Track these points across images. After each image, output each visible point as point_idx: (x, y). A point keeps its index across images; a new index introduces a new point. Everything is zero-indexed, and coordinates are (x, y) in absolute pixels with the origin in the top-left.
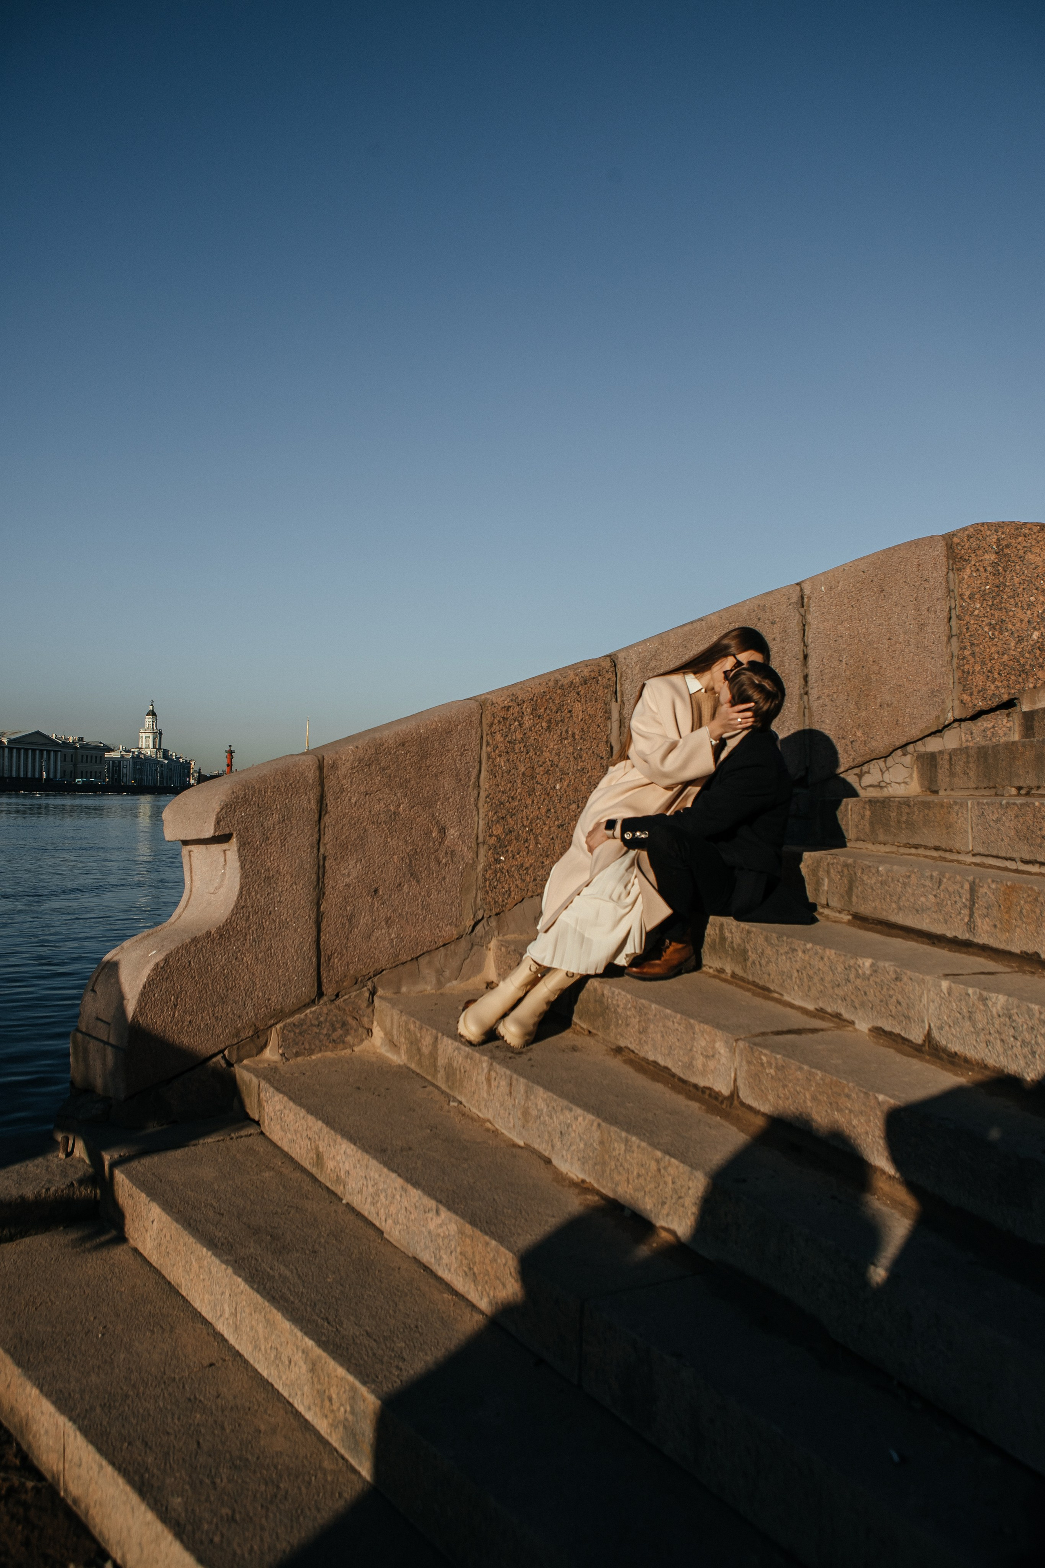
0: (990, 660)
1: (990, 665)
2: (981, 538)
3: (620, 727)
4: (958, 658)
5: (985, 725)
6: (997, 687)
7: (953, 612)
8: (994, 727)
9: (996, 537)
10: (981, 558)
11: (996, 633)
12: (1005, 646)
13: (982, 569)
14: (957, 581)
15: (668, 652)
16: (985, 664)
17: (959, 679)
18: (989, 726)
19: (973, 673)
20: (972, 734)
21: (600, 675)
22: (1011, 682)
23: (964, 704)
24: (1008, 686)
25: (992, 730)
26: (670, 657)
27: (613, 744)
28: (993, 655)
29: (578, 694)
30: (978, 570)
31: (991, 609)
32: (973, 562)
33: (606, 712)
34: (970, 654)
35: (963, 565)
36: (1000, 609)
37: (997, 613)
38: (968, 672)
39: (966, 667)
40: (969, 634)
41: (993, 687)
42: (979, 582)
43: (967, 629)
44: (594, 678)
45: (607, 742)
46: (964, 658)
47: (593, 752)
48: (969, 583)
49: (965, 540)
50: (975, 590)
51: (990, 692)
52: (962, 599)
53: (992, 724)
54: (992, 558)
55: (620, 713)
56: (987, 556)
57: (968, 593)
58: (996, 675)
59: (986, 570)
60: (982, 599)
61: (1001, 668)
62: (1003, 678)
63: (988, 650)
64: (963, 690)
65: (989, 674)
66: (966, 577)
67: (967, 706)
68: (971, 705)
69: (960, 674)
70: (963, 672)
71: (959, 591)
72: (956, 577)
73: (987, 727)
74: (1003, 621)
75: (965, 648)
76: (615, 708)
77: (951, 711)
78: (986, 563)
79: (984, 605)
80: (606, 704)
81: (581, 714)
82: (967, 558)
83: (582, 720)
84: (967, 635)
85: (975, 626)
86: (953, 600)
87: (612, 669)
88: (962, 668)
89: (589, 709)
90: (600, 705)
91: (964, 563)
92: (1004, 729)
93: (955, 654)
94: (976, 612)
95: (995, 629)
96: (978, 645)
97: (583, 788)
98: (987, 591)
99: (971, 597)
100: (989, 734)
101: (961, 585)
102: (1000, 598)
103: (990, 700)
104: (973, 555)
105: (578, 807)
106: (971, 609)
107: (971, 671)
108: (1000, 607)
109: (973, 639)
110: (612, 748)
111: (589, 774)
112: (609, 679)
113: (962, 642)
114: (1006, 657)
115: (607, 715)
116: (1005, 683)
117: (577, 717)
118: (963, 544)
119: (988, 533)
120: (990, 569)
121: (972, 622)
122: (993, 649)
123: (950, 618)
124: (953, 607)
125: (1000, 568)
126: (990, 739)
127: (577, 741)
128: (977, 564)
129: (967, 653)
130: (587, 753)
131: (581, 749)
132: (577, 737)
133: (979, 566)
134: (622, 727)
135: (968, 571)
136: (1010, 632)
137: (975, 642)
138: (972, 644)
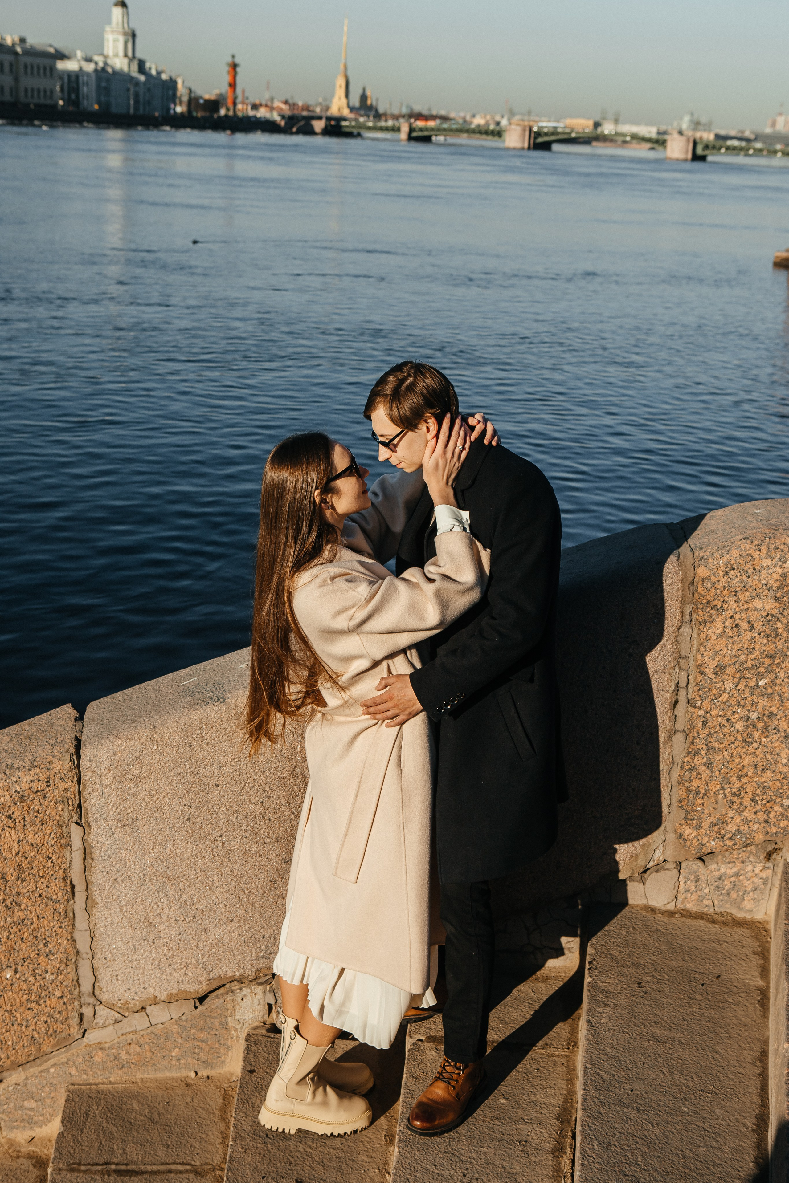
0: (740, 777)
1: (737, 785)
2: (751, 571)
3: (84, 859)
4: (682, 767)
5: (723, 870)
6: (746, 821)
7: (682, 693)
8: (737, 874)
9: (780, 571)
10: (746, 606)
11: (757, 735)
12: (769, 757)
13: (745, 625)
14: (695, 642)
15: (161, 753)
16: (729, 783)
17: (680, 801)
18: (729, 872)
19: (705, 794)
20: (697, 881)
21: (48, 786)
22: (772, 815)
23: (684, 840)
24: (766, 822)
25: (733, 879)
26: (165, 761)
27: (74, 882)
28: (745, 770)
29: (10, 817)
30: (737, 626)
31: (752, 695)
32: (730, 613)
33: (62, 836)
34: (704, 764)
35: (711, 616)
36: (770, 696)
37: (763, 703)
38: (698, 793)
39: (695, 783)
40: (707, 731)
41: (738, 820)
42: (736, 647)
43: (705, 723)
44: (38, 791)
45: (64, 879)
46: (692, 769)
47: (40, 896)
48: (718, 648)
49: (721, 573)
50: (726, 660)
51: (732, 828)
52: (702, 673)
53: (735, 870)
54: (767, 607)
55: (84, 841)
56: (757, 603)
57: (713, 664)
58: (747, 801)
59: (752, 628)
60: (738, 675)
61: (758, 791)
62: (758, 807)
63: (737, 760)
64: (685, 819)
65: (735, 799)
66: (714, 637)
67: (688, 844)
68: (695, 843)
69: (683, 793)
70: (688, 790)
71: (695, 660)
72: (695, 635)
73: (725, 873)
74: (771, 715)
75: (697, 753)
76: (76, 832)
77: (661, 847)
78: (753, 616)
79: (741, 686)
80: (61, 826)
81: (16, 845)
82: (719, 604)
83: (17, 854)
84: (703, 733)
85: (719, 719)
86: (684, 674)
87: (70, 774)
88: (687, 784)
89: (31, 836)
90: (50, 828)
91: (713, 612)
92: (755, 880)
93: (678, 761)
94: (724, 697)
95: (754, 726)
96: (720, 750)
97: (23, 946)
98: (749, 664)
99: (720, 669)
100: (727, 885)
101: (702, 649)
102: (772, 676)
103: (730, 839)
104: (731, 600)
105: (16, 972)
106: (714, 691)
107: (703, 792)
108: (769, 691)
109: (713, 740)
110: (73, 887)
111: (35, 925)
112: (65, 790)
113: (692, 743)
114: (769, 774)
115: (63, 841)
116: (762, 816)
117: (10, 849)
118: (714, 579)
119: (766, 563)
120: (758, 626)
121: (714, 713)
122: (747, 761)
123: (676, 702)
124: (683, 683)
125: (779, 625)
126: (728, 894)
127: (10, 884)
128: (737, 616)
129: (699, 761)
130: (29, 898)
131: (18, 894)
132: (9, 878)
133: (741, 619)
134: (88, 860)
135: (718, 627)
136: (783, 734)
137: (716, 745)
138: (710, 749)
